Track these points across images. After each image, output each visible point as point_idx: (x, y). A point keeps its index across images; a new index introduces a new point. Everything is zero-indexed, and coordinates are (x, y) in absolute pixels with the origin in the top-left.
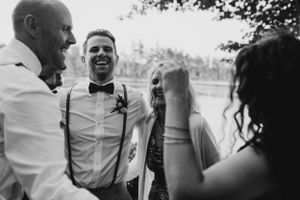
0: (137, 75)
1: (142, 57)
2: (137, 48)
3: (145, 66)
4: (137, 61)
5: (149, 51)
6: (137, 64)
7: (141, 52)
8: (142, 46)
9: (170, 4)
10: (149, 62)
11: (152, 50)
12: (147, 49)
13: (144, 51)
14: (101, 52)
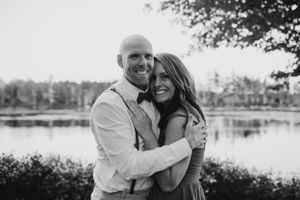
0: (213, 104)
1: (218, 86)
2: (213, 77)
3: (221, 95)
4: (213, 90)
6: (213, 94)
7: (217, 81)
8: (217, 75)
10: (225, 90)
11: (227, 78)
12: (223, 79)
13: (220, 79)
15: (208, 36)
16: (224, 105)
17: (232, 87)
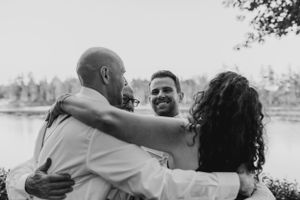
1: (272, 84)
2: (267, 74)
3: (275, 93)
4: (267, 88)
5: (280, 77)
6: (268, 92)
7: (271, 79)
8: (272, 73)
9: (290, 28)
10: (281, 88)
11: (283, 75)
12: (278, 76)
13: (275, 76)
14: (161, 94)
15: (273, 21)
16: (279, 104)
17: (288, 85)
